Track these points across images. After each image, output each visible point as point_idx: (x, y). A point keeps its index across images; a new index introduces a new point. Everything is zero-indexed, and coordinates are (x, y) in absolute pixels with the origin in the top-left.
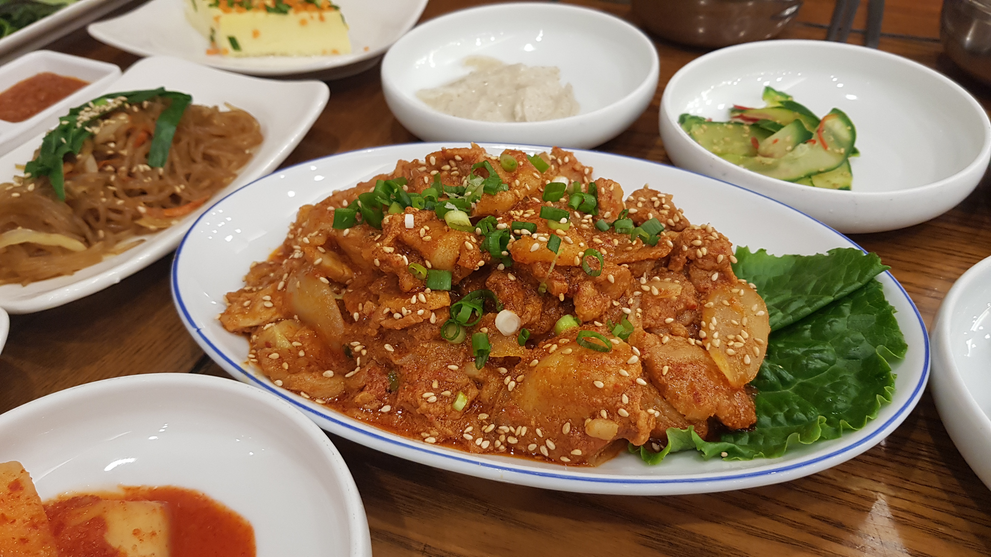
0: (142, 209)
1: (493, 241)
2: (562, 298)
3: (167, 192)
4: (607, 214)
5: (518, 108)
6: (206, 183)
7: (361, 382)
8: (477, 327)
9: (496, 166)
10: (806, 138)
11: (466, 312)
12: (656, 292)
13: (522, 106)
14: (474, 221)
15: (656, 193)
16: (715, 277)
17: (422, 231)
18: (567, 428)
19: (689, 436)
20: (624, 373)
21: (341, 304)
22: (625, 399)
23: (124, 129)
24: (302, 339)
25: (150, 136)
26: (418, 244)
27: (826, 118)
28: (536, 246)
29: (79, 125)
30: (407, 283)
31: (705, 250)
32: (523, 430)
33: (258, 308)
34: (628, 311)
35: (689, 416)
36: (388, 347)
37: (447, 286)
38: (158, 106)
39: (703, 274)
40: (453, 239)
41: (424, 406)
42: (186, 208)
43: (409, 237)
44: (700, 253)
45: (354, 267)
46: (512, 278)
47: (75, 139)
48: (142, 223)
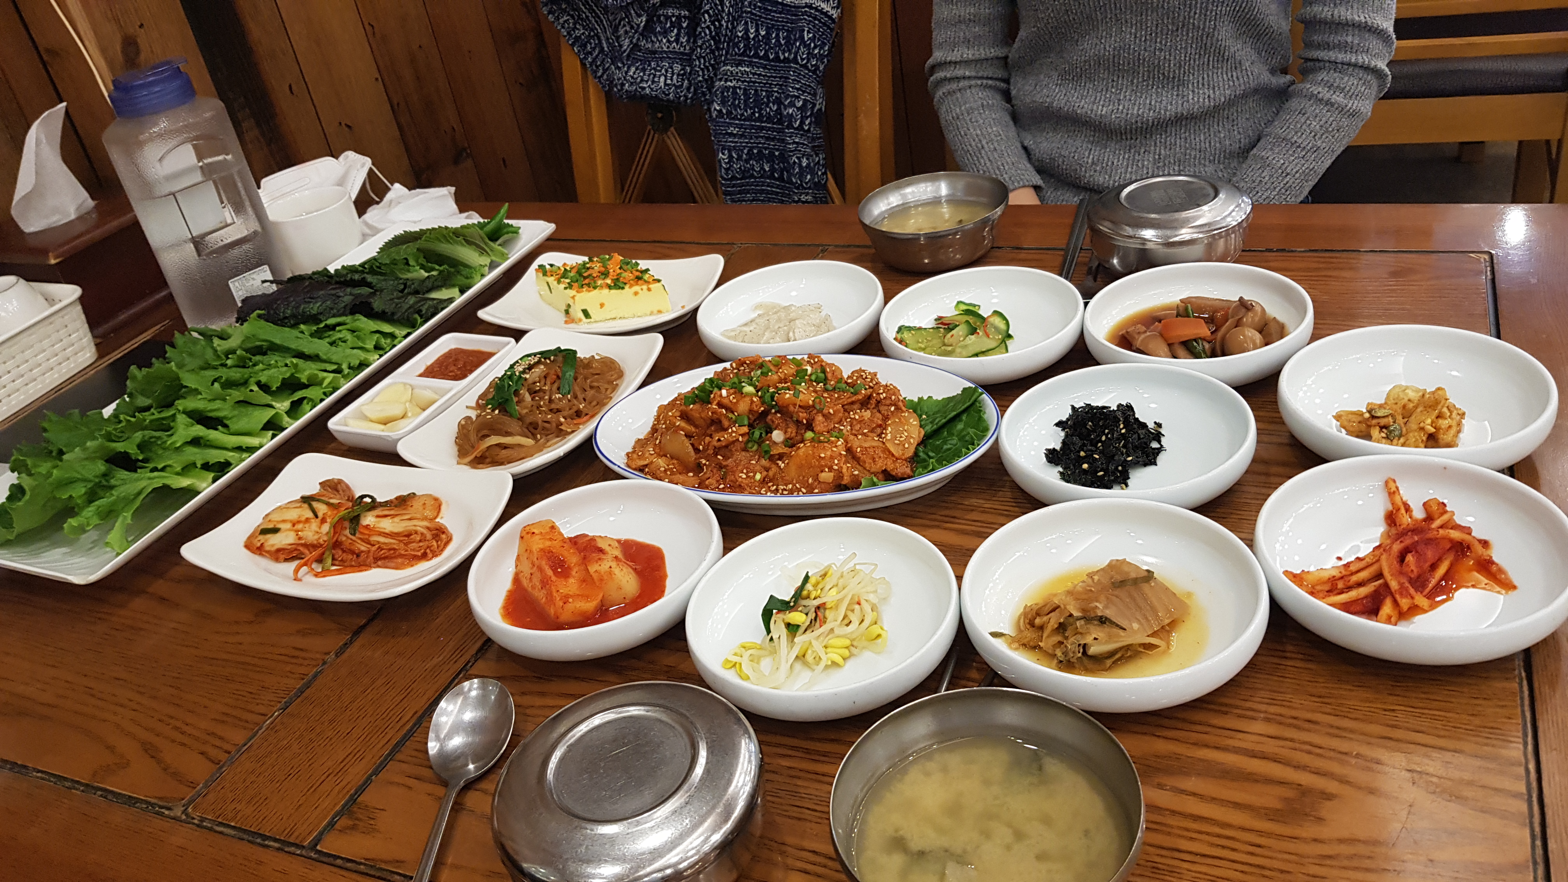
0: (562, 420)
1: (767, 397)
2: (805, 422)
3: (575, 409)
4: (832, 383)
5: (791, 334)
6: (594, 403)
7: (707, 475)
8: (763, 442)
9: (769, 364)
10: (973, 331)
11: (757, 434)
12: (857, 417)
13: (794, 332)
14: (758, 391)
15: (864, 371)
16: (893, 409)
17: (731, 398)
18: (810, 481)
19: (872, 479)
20: (835, 449)
21: (692, 445)
22: (836, 462)
23: (544, 374)
24: (673, 464)
25: (558, 377)
26: (729, 404)
27: (989, 317)
28: (788, 396)
29: (517, 374)
30: (726, 423)
31: (884, 395)
32: (790, 486)
33: (647, 455)
34: (842, 428)
35: (872, 470)
36: (719, 457)
37: (746, 422)
38: (560, 358)
39: (886, 408)
40: (747, 399)
41: (740, 479)
42: (585, 418)
43: (726, 401)
44: (882, 396)
45: (696, 426)
46: (779, 415)
47: (517, 382)
48: (562, 427)
